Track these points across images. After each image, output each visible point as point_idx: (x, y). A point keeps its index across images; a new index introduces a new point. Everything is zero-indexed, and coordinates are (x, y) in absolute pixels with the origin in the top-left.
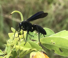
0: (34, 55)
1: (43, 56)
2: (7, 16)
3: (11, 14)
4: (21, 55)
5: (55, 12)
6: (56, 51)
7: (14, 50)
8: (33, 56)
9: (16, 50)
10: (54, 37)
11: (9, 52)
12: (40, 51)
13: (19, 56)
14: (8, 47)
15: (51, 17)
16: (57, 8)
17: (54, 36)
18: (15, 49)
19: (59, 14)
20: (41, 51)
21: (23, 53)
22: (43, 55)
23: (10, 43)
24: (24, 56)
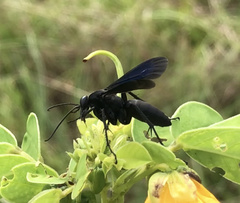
0: (161, 182)
1: (190, 186)
2: (57, 83)
3: (85, 61)
4: (118, 186)
5: (211, 71)
6: (230, 171)
7: (98, 169)
8: (157, 187)
9: (102, 169)
10: (222, 127)
11: (84, 174)
12: (179, 171)
13: (111, 189)
14: (77, 159)
15: (201, 89)
16: (219, 58)
17: (222, 125)
18: (100, 167)
19: (226, 79)
20: (184, 169)
21: (126, 181)
22: (191, 182)
23: (84, 146)
24: (130, 187)
